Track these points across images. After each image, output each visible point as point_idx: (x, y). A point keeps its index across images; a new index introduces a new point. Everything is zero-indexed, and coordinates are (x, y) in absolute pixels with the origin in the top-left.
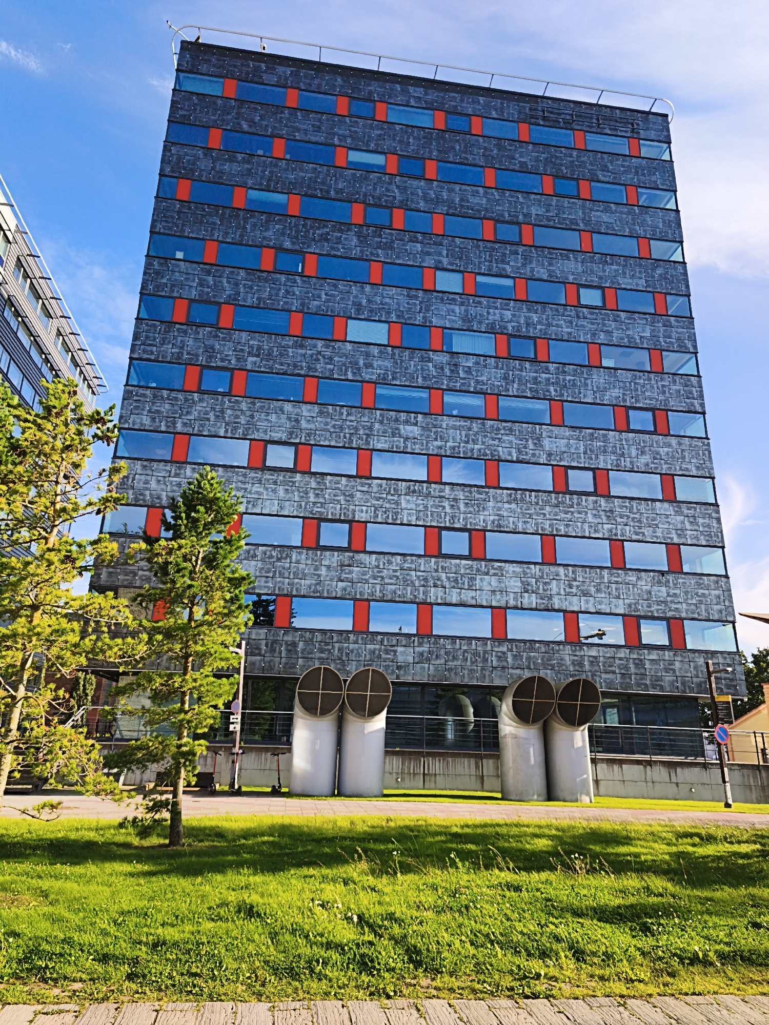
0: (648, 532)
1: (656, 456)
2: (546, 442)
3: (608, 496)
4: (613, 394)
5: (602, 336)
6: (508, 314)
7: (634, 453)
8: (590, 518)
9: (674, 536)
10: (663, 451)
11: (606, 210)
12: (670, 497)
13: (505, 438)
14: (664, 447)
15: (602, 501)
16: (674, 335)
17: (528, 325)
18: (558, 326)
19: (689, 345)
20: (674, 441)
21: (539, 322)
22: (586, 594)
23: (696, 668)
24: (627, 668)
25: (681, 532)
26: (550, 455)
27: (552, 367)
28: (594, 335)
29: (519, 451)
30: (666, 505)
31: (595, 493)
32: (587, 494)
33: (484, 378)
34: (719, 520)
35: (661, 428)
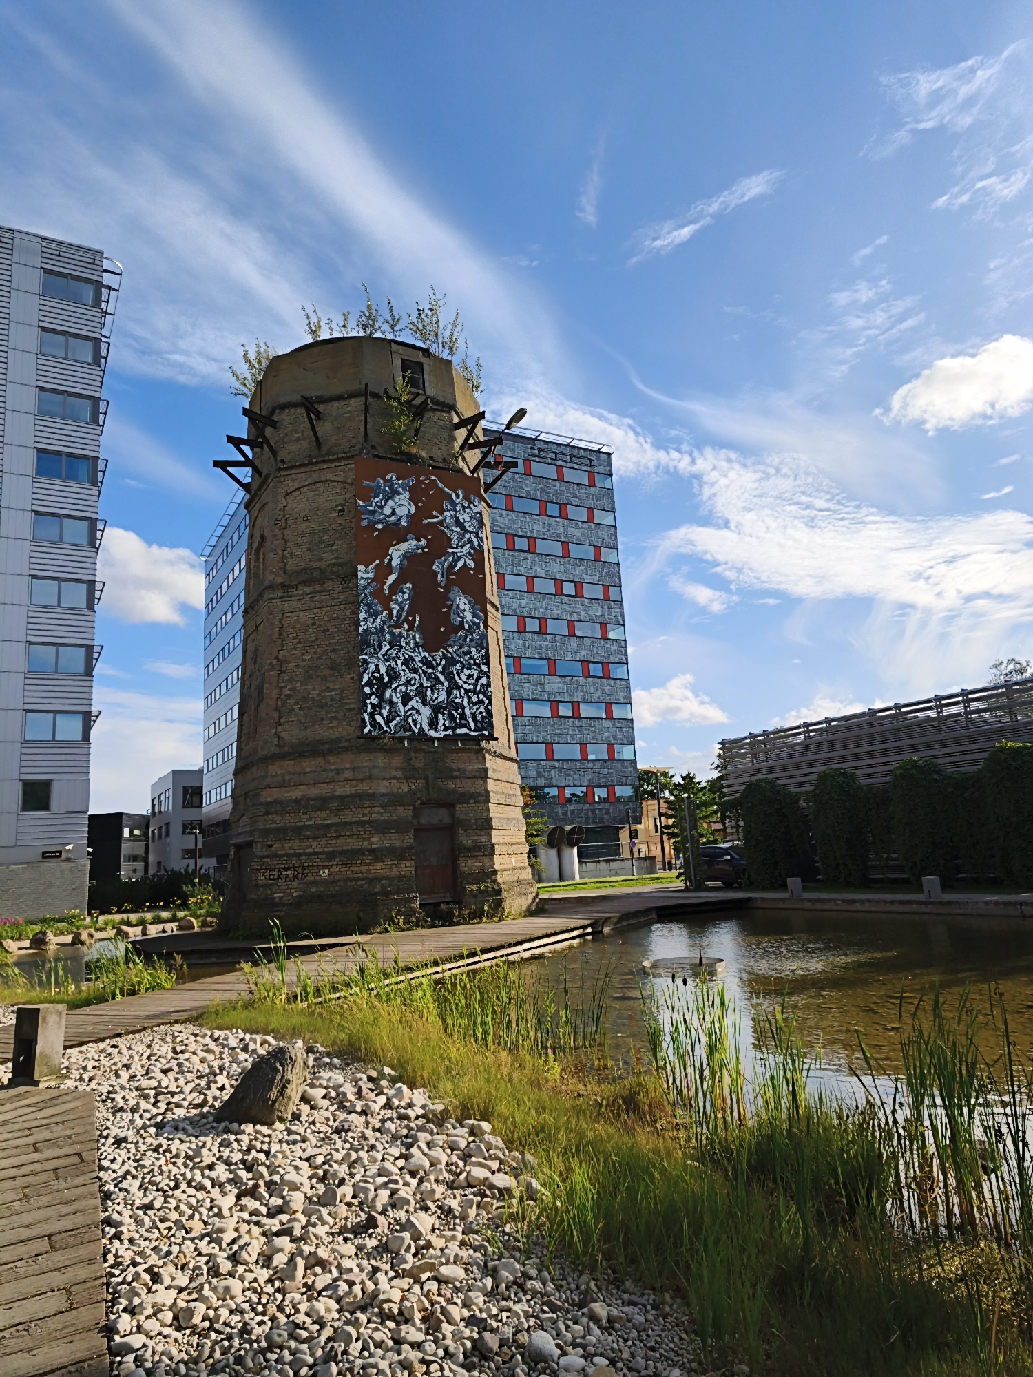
0: (599, 738)
1: (603, 692)
2: (547, 687)
3: (579, 718)
4: (581, 654)
5: (575, 615)
6: (523, 603)
7: (592, 690)
8: (571, 732)
9: (611, 739)
10: (607, 688)
11: (577, 527)
12: (609, 717)
13: (526, 685)
14: (607, 685)
15: (576, 722)
16: (613, 614)
17: (535, 609)
18: (552, 610)
19: (620, 619)
20: (612, 682)
21: (542, 607)
22: (569, 776)
23: (620, 811)
24: (588, 814)
25: (615, 736)
26: (549, 694)
27: (549, 637)
28: (571, 615)
29: (533, 693)
30: (608, 721)
31: (573, 717)
32: (569, 717)
33: (512, 647)
34: (633, 728)
35: (606, 675)
